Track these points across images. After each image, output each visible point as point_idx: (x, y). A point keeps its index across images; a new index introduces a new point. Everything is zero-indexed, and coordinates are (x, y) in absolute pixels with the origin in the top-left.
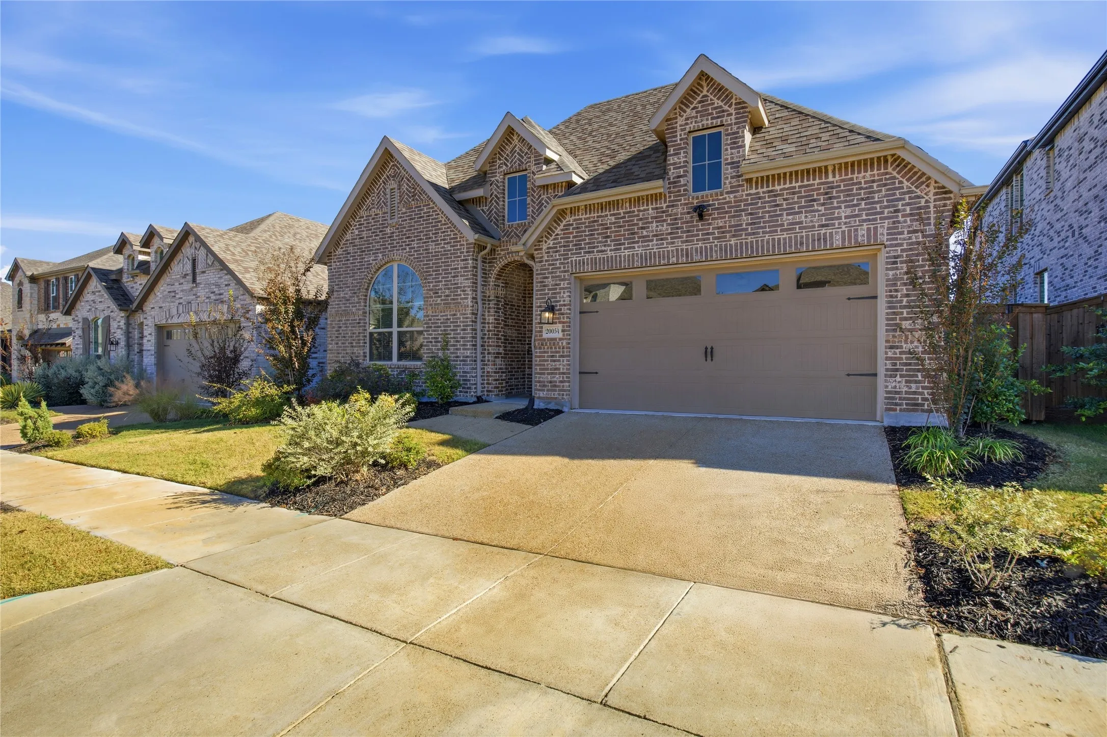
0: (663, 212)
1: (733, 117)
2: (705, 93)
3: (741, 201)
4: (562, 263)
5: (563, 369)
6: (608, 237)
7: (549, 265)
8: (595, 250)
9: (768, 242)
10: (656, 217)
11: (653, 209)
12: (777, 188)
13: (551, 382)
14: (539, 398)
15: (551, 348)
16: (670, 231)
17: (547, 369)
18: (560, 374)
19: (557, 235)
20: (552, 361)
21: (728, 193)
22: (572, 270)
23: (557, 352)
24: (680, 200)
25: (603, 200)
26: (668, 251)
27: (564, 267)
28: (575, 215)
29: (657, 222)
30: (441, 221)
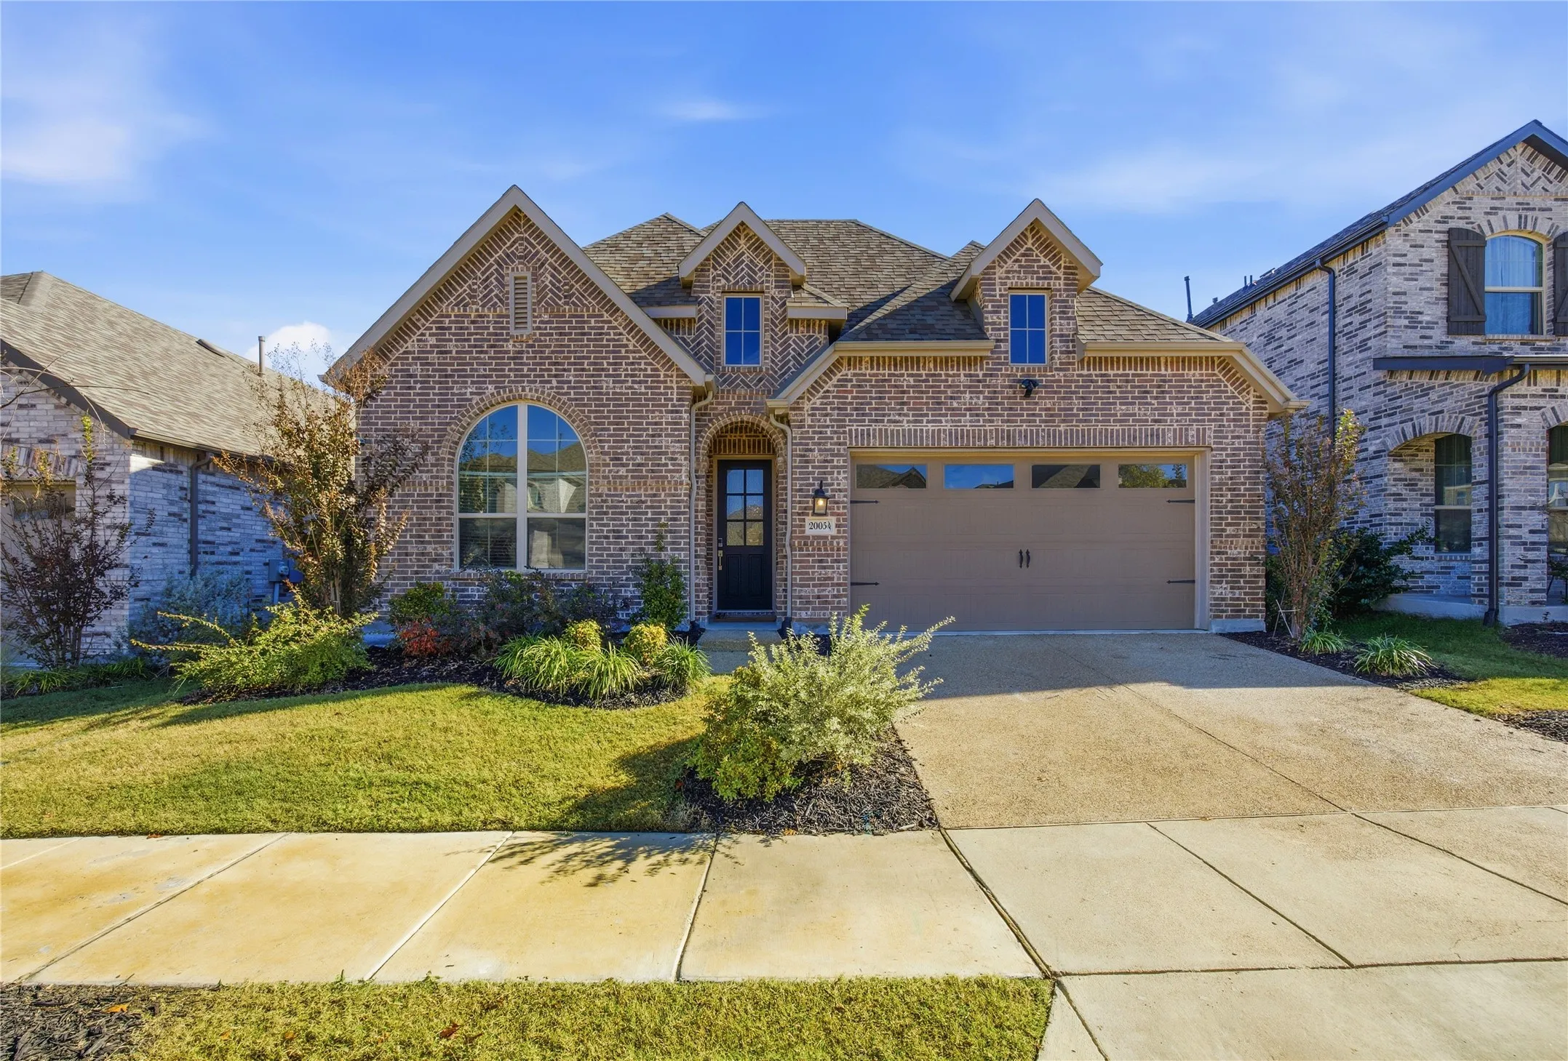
0: (979, 381)
1: (1062, 282)
2: (1029, 245)
3: (1071, 381)
4: (836, 432)
5: (839, 579)
6: (903, 404)
7: (814, 432)
8: (886, 419)
9: (1101, 433)
10: (970, 387)
11: (965, 375)
12: (1110, 372)
13: (819, 597)
14: (800, 620)
15: (819, 549)
16: (987, 406)
17: (813, 579)
18: (833, 585)
19: (828, 391)
20: (820, 567)
21: (1057, 369)
22: (851, 443)
23: (828, 555)
24: (1001, 370)
25: (898, 354)
26: (985, 431)
27: (839, 438)
28: (855, 368)
29: (970, 392)
30: (626, 346)
